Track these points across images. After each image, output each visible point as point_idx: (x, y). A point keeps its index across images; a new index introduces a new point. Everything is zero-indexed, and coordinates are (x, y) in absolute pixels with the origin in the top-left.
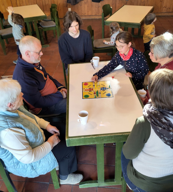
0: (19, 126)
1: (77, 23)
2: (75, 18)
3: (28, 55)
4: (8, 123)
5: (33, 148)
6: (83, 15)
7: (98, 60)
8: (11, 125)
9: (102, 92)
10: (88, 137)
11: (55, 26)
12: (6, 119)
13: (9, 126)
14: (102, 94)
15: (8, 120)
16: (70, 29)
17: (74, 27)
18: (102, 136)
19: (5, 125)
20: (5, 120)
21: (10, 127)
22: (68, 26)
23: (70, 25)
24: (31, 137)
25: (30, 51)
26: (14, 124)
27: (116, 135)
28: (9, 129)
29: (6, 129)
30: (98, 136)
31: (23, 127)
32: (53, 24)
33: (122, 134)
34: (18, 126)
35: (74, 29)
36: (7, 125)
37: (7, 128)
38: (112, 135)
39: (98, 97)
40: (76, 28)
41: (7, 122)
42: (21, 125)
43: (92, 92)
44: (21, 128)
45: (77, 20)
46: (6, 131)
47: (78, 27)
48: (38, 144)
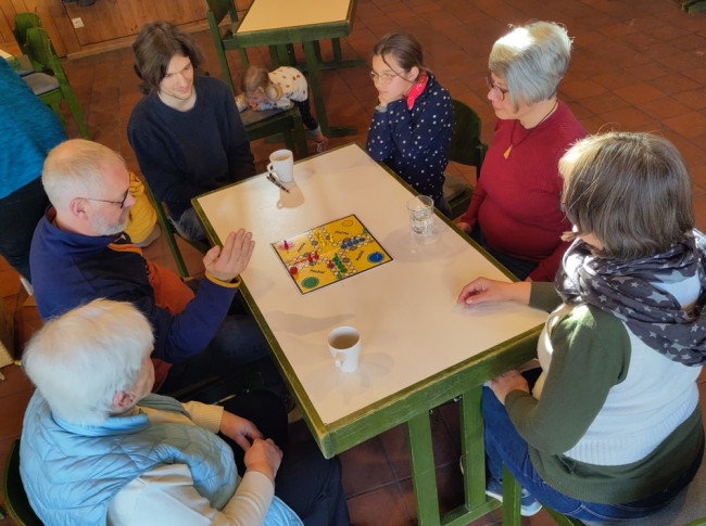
0: (167, 456)
1: (185, 61)
2: (177, 46)
3: (81, 214)
4: (133, 458)
5: (221, 509)
6: (130, 32)
7: (291, 158)
8: (144, 464)
9: (351, 254)
10: (385, 405)
11: (59, 88)
12: (119, 447)
13: (140, 466)
14: (353, 260)
15: (126, 450)
16: (166, 83)
17: (180, 75)
18: (427, 386)
19: (126, 470)
20: (118, 452)
21: (143, 471)
22: (158, 74)
23: (163, 73)
24: (209, 477)
25: (86, 200)
26: (153, 457)
27: (465, 367)
28: (141, 477)
29: (134, 482)
30: (414, 391)
31: (179, 454)
32: (47, 84)
33: (479, 361)
34: (163, 456)
35: (178, 83)
36: (131, 469)
37: (134, 477)
38: (452, 374)
39: (347, 275)
40: (186, 79)
41: (125, 455)
42: (172, 451)
43: (321, 265)
44: (174, 461)
45: (187, 51)
46: (133, 488)
47: (190, 73)
48: (229, 490)
